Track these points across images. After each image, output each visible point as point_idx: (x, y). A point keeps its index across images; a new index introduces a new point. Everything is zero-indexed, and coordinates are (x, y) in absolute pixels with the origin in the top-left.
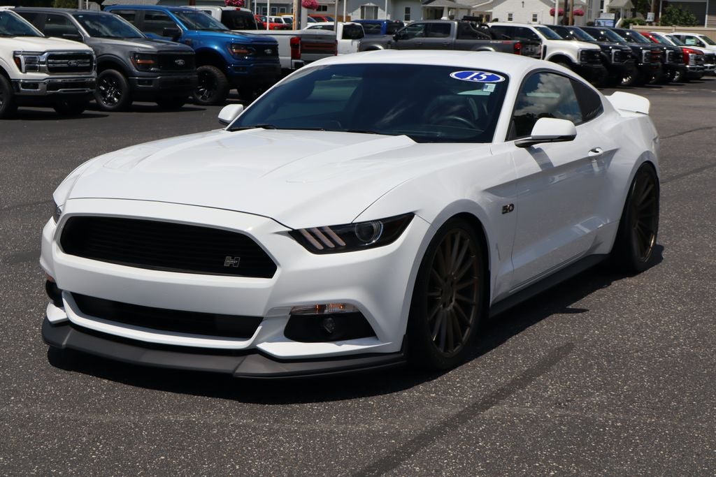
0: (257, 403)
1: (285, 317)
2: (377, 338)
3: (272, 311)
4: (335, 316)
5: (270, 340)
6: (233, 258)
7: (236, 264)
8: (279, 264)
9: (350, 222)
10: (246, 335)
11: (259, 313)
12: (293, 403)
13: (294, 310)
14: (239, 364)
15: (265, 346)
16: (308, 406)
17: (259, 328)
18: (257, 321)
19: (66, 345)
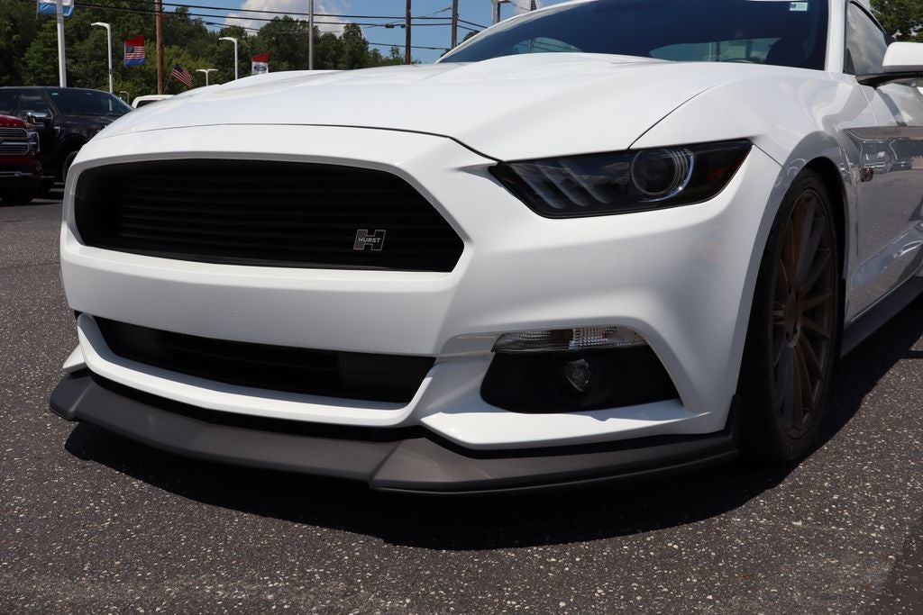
0: (423, 546)
1: (483, 358)
2: (681, 403)
3: (453, 343)
4: (591, 353)
5: (451, 409)
6: (371, 233)
7: (377, 245)
8: (468, 238)
9: (624, 147)
10: (400, 396)
11: (425, 349)
12: (502, 547)
13: (503, 341)
14: (385, 460)
15: (439, 422)
16: (535, 552)
17: (426, 382)
18: (421, 365)
19: (76, 412)
